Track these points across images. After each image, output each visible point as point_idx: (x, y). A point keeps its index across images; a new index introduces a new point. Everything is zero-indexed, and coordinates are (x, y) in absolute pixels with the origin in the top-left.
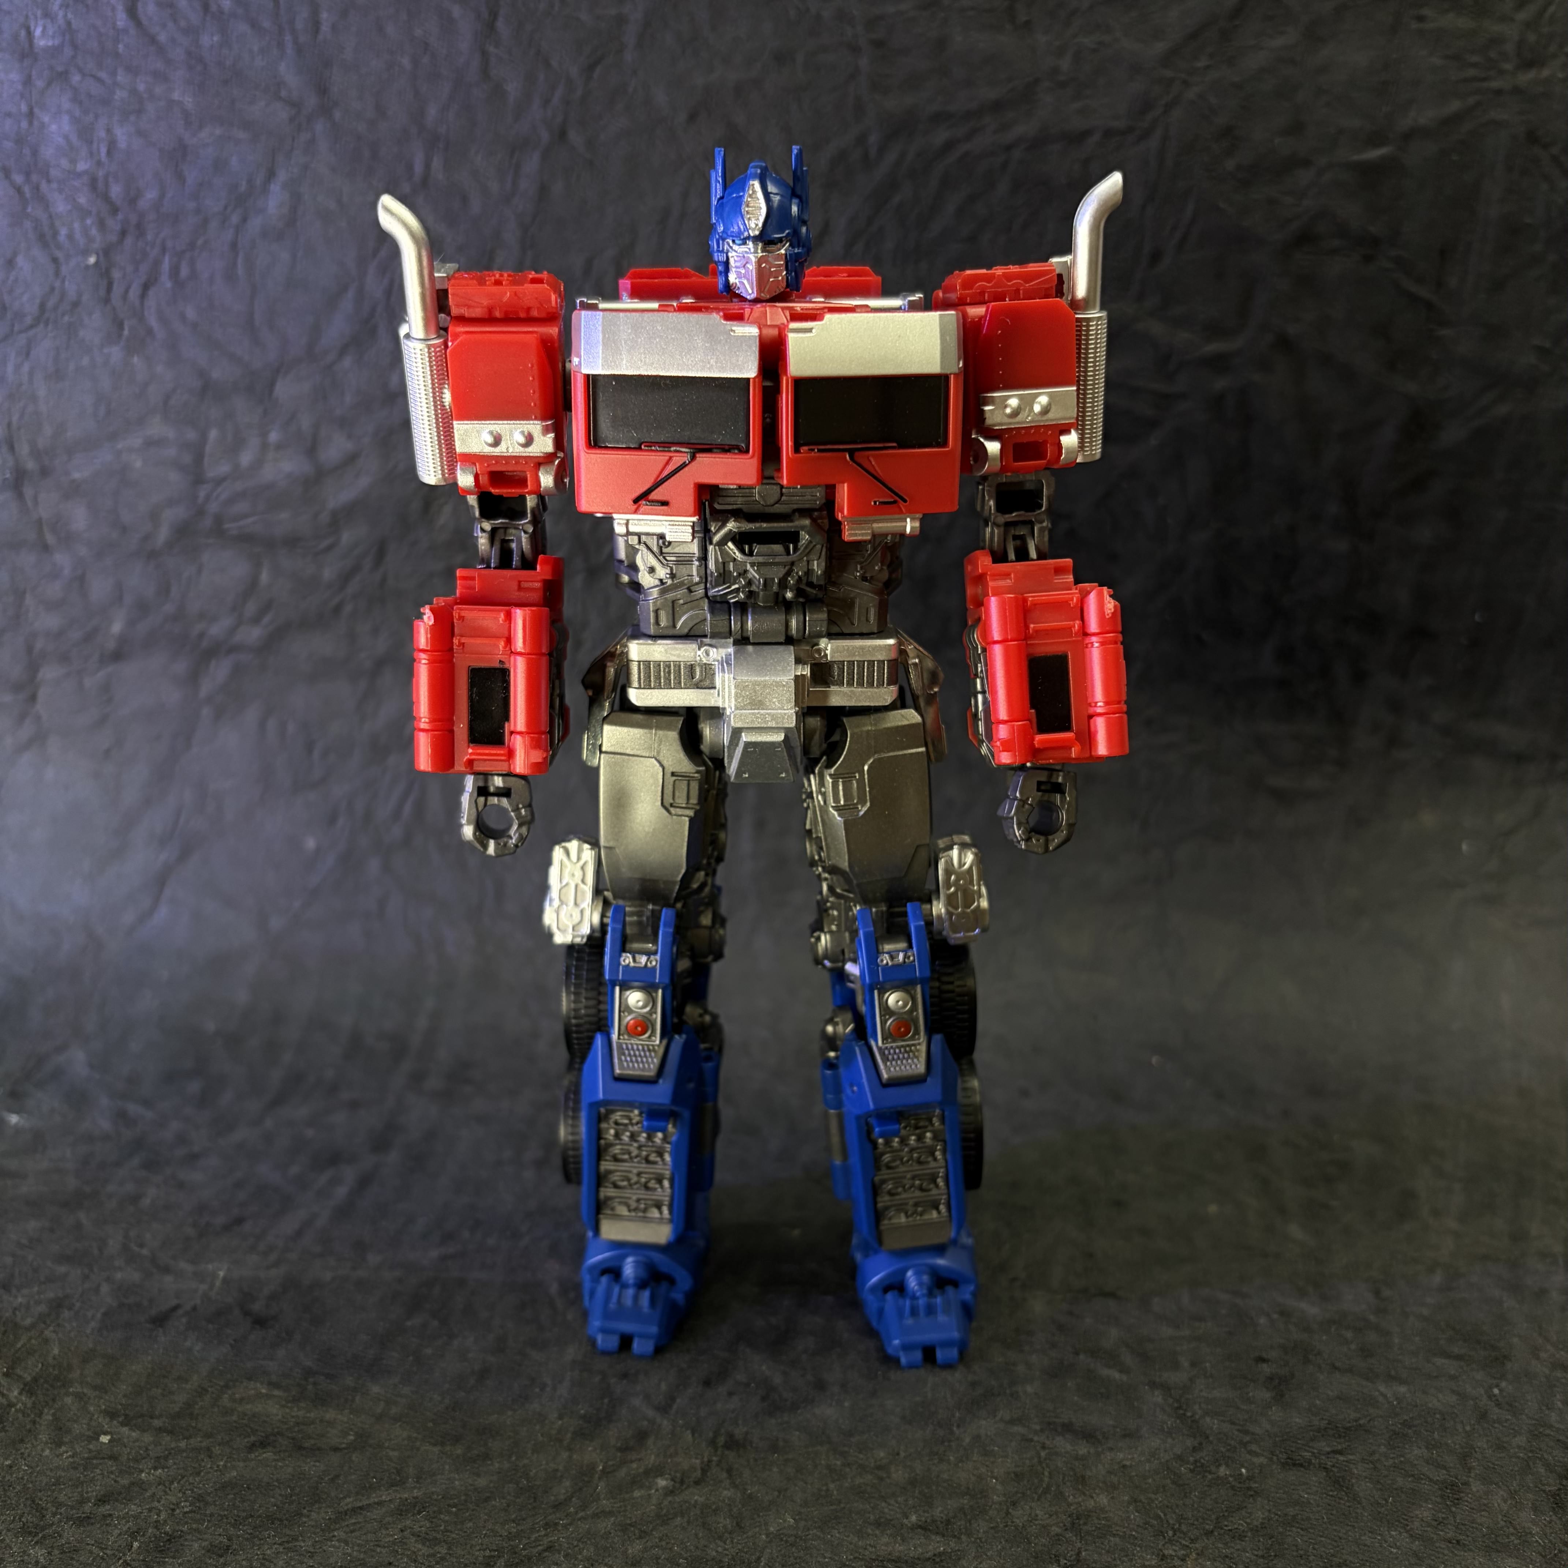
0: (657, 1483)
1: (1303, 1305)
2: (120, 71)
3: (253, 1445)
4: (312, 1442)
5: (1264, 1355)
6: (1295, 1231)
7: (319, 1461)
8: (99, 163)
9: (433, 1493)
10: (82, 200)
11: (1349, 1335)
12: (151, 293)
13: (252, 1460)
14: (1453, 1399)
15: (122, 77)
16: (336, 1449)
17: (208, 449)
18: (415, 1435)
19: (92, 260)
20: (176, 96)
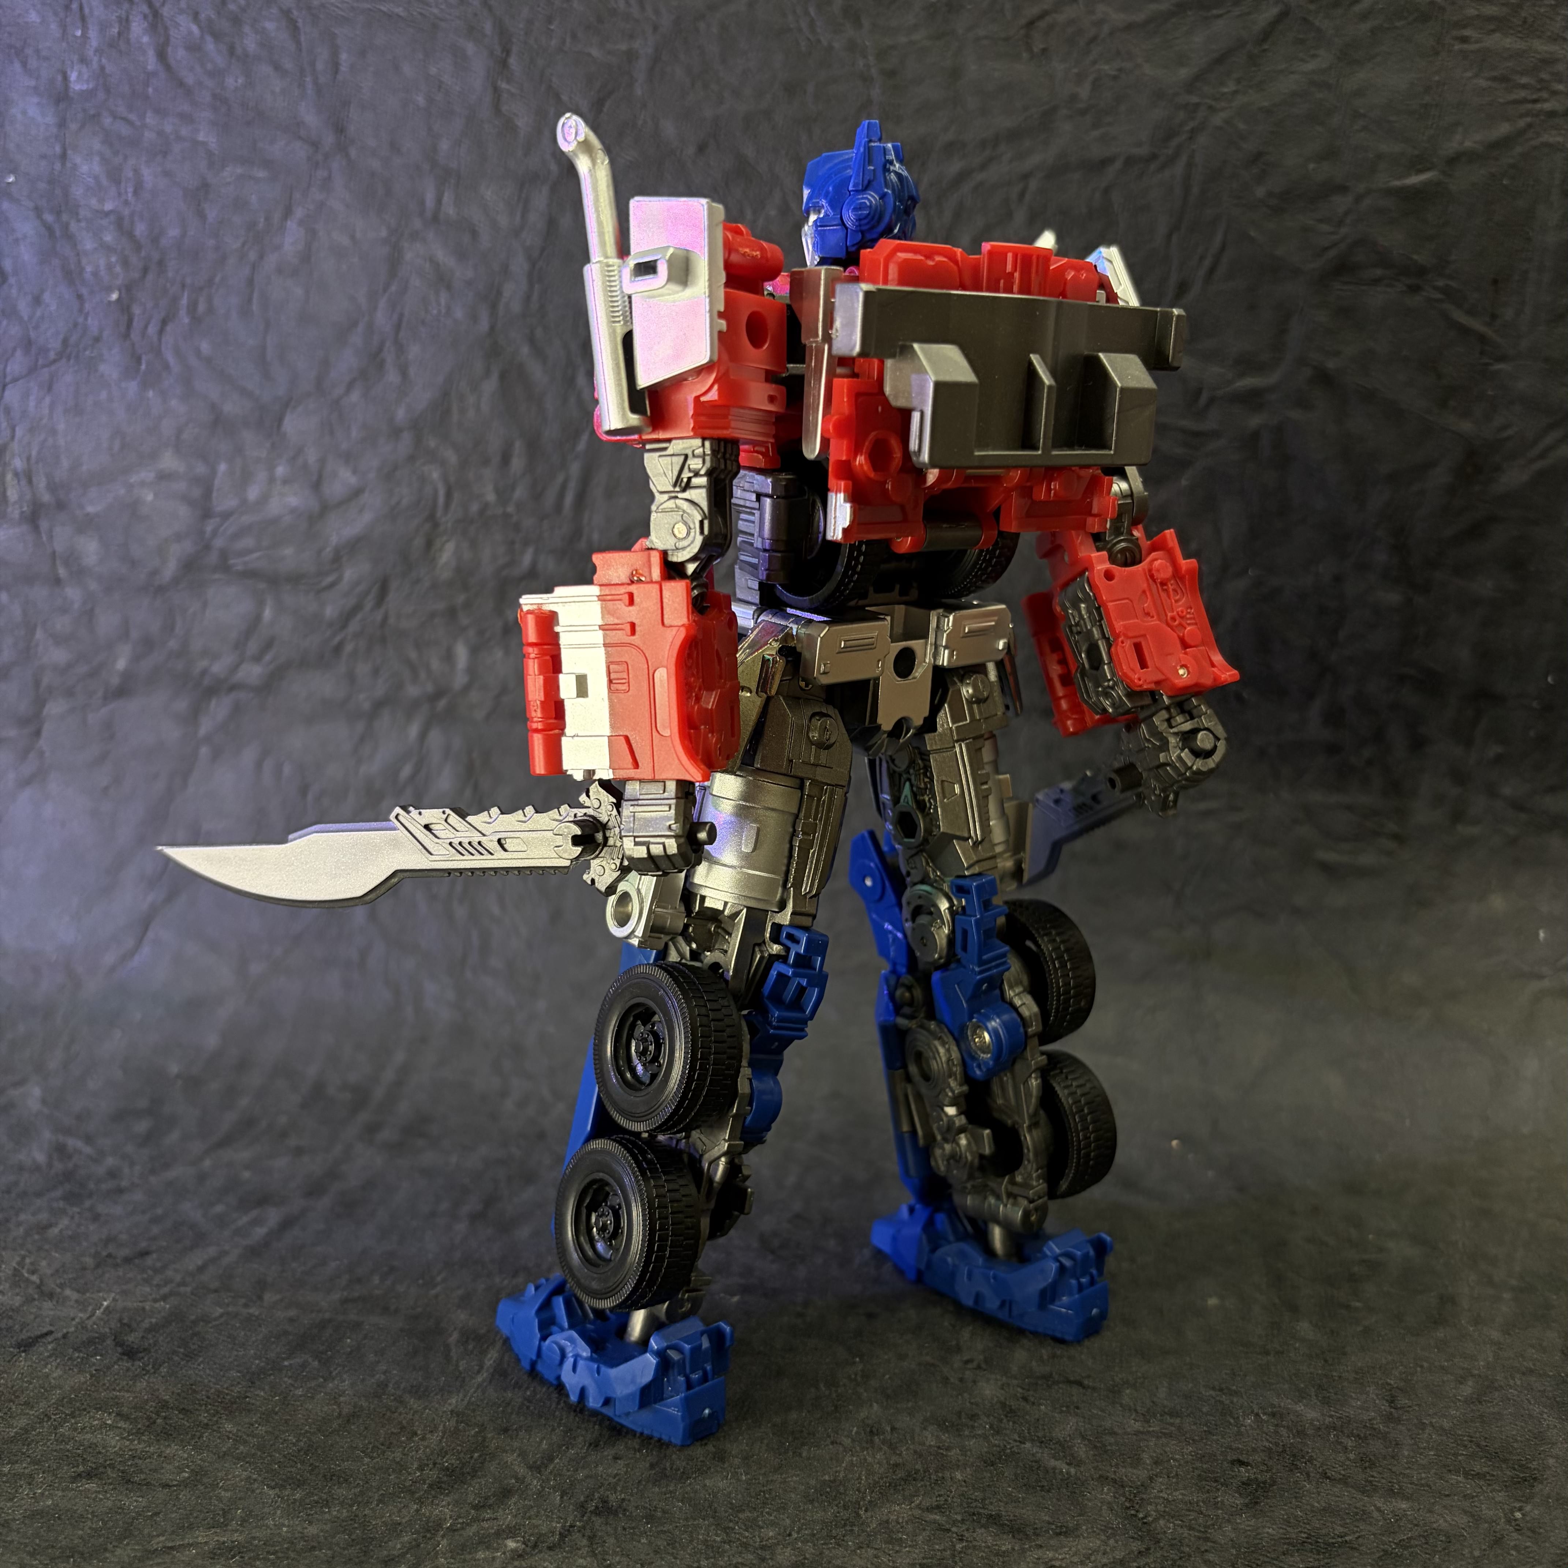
0: (506, 1546)
1: (1300, 1407)
2: (149, 114)
3: (79, 1475)
4: (143, 1476)
5: (1243, 1458)
6: (1304, 1328)
7: (143, 1497)
8: (126, 203)
9: (254, 1538)
10: (108, 238)
11: (1350, 1443)
12: (169, 328)
13: (73, 1489)
14: (1463, 1520)
15: (150, 119)
16: (166, 1486)
17: (217, 482)
18: (255, 1476)
19: (114, 296)
20: (201, 137)
